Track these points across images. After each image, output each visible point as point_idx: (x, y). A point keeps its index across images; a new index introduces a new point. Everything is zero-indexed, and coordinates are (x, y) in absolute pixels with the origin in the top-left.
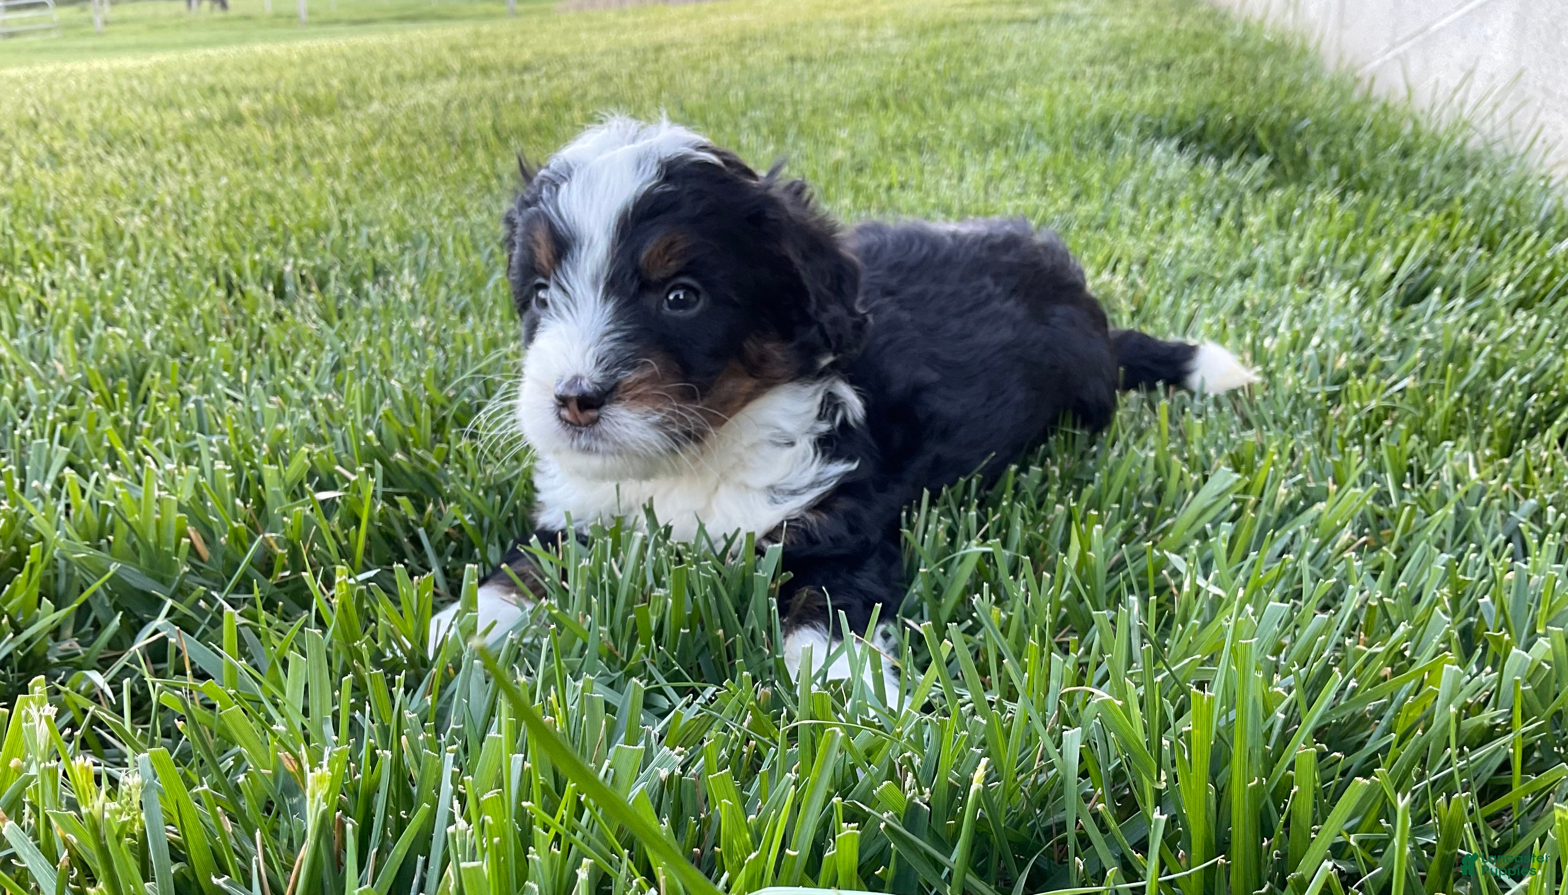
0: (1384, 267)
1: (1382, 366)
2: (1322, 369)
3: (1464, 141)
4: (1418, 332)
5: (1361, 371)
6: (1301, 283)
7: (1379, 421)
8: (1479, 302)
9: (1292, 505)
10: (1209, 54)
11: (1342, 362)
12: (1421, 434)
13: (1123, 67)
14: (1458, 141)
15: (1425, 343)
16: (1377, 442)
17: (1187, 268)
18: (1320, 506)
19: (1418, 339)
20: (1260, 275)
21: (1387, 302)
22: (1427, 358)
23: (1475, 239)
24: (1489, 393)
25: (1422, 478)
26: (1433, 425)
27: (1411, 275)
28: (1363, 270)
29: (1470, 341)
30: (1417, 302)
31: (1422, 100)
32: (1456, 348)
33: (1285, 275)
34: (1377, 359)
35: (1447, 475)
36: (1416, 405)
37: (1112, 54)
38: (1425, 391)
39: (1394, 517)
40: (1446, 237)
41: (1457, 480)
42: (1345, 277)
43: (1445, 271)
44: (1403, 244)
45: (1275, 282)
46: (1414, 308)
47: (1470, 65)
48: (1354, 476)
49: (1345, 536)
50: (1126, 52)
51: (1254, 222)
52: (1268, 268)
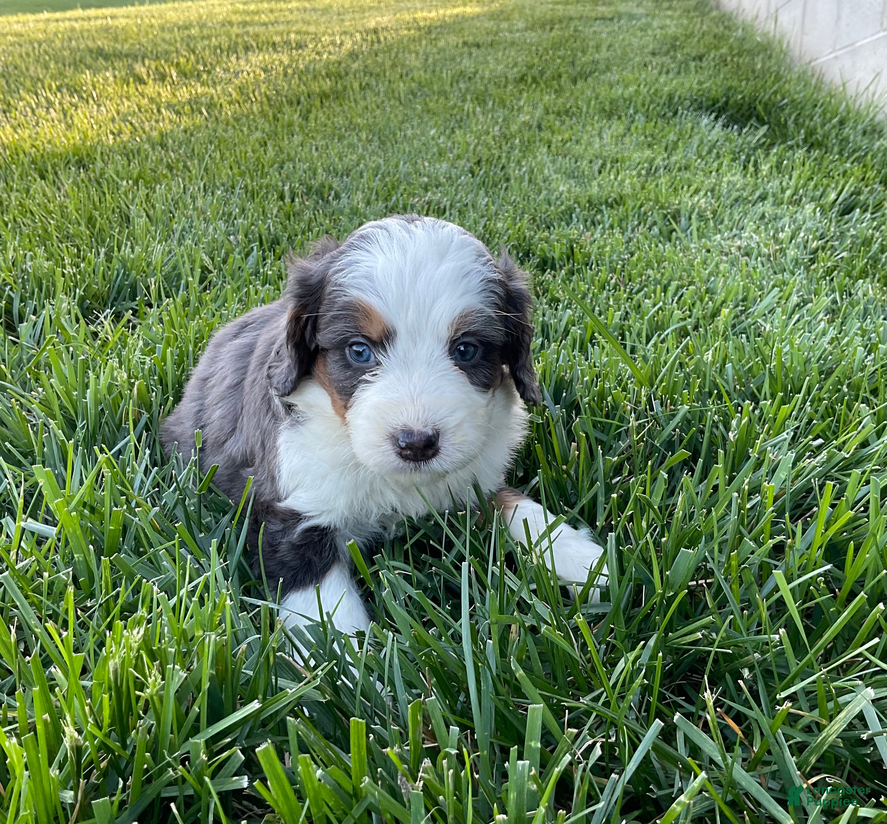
0: (833, 196)
1: (832, 246)
2: (805, 247)
3: (875, 116)
4: (849, 231)
5: (823, 248)
6: (790, 203)
7: (832, 272)
8: (879, 214)
9: (798, 305)
10: (724, 50)
11: (815, 245)
12: (850, 277)
13: (674, 58)
14: (871, 115)
15: (852, 236)
16: (832, 280)
17: (735, 195)
18: (810, 305)
19: (849, 234)
20: (770, 199)
21: (833, 214)
22: (853, 243)
23: (878, 180)
24: (880, 260)
25: (850, 295)
26: (855, 273)
27: (845, 200)
28: (821, 197)
29: (873, 235)
30: (848, 213)
31: (851, 91)
32: (866, 239)
33: (782, 199)
34: (830, 243)
35: (860, 293)
36: (848, 264)
37: (665, 48)
38: (852, 258)
39: (839, 310)
40: (863, 179)
41: (865, 295)
42: (812, 199)
43: (862, 198)
44: (842, 182)
45: (778, 203)
46: (847, 217)
47: (878, 70)
48: (824, 293)
49: (821, 316)
50: (674, 47)
51: (765, 168)
52: (774, 195)
